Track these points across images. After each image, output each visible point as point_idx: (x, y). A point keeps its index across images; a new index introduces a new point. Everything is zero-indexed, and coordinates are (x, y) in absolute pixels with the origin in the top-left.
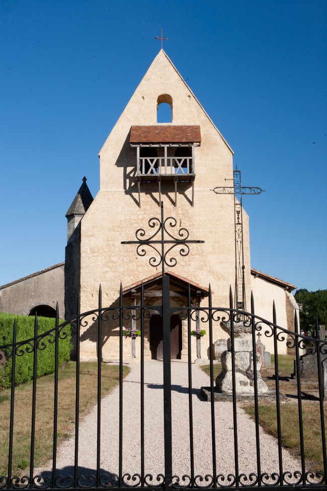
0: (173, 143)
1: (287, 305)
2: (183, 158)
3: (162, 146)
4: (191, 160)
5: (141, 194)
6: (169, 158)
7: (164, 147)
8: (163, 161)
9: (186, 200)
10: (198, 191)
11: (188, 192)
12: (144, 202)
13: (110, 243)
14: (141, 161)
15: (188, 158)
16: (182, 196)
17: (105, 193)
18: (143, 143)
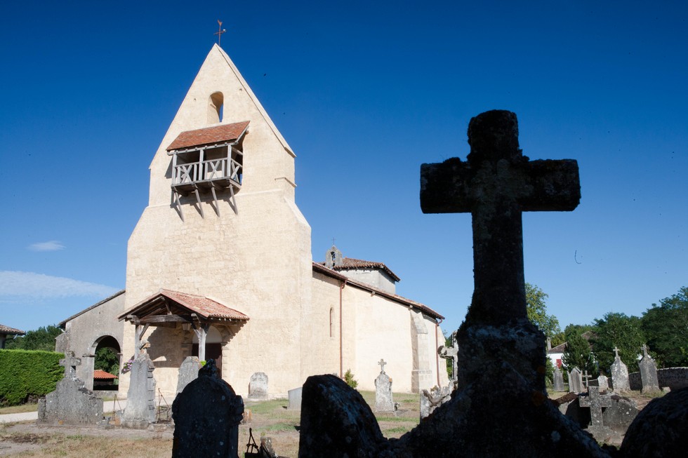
0: (208, 145)
1: (412, 329)
2: (218, 160)
3: (198, 149)
5: (185, 206)
6: (204, 162)
7: (199, 151)
8: (198, 165)
9: (231, 208)
10: (244, 196)
12: (187, 214)
13: (153, 264)
14: (177, 169)
15: (223, 160)
16: (226, 203)
17: (152, 209)
18: (179, 149)
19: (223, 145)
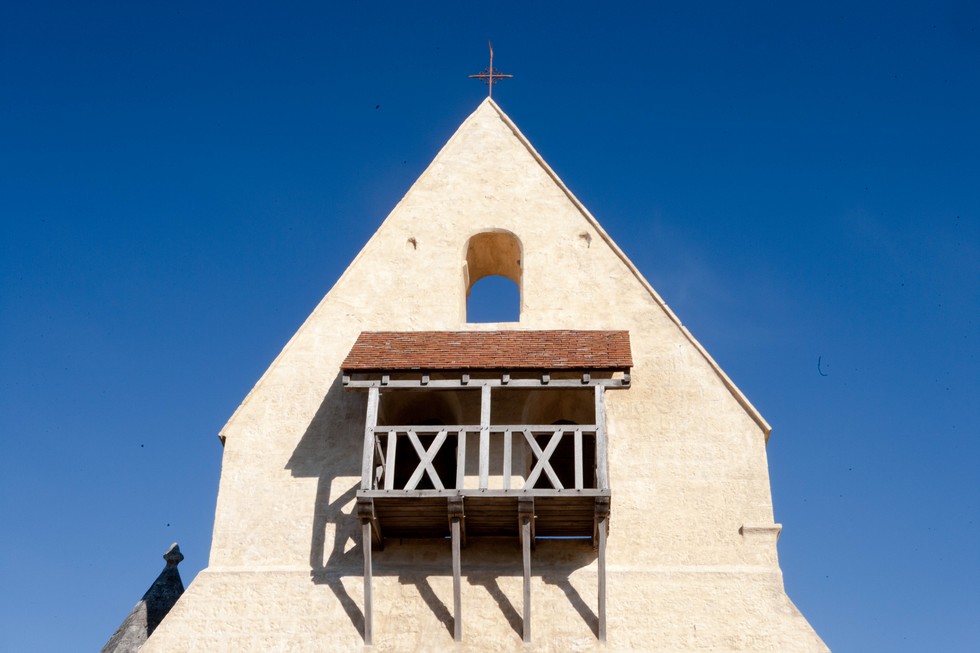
0: (518, 373)
2: (558, 432)
3: (473, 383)
4: (589, 441)
5: (377, 581)
6: (498, 428)
7: (479, 390)
8: (473, 439)
9: (575, 613)
10: (624, 574)
11: (582, 579)
12: (387, 618)
14: (383, 439)
15: (578, 431)
16: (555, 593)
17: (226, 579)
18: (396, 373)
19: (575, 383)
